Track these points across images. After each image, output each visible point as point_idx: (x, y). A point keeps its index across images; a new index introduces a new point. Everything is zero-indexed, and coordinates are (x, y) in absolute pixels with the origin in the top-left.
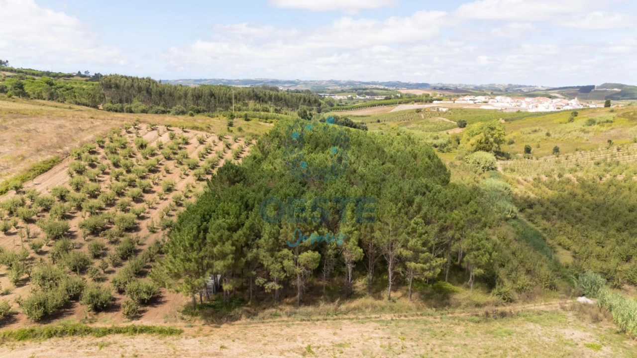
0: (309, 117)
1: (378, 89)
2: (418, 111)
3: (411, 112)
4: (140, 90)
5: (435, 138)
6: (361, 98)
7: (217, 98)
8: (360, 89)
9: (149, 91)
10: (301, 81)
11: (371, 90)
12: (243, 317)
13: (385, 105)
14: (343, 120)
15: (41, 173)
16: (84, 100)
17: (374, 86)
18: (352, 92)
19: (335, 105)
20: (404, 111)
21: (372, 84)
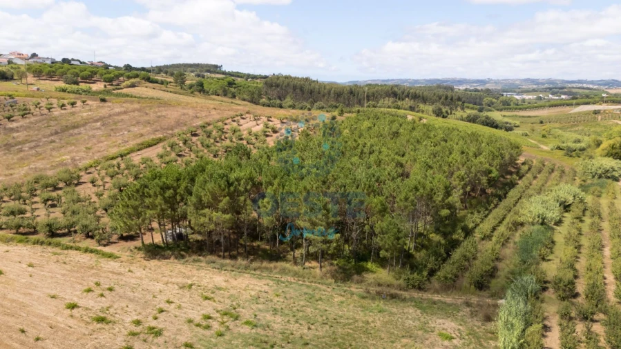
0: (445, 114)
1: (584, 88)
2: (596, 112)
3: (587, 113)
4: (295, 88)
5: (575, 142)
6: (555, 98)
7: (356, 95)
8: (556, 88)
9: (301, 89)
10: (492, 80)
11: (569, 90)
12: (172, 258)
13: (568, 105)
14: (483, 119)
15: (147, 147)
16: (245, 97)
17: (581, 85)
18: (545, 91)
19: (512, 103)
20: (579, 113)
21: (577, 83)
